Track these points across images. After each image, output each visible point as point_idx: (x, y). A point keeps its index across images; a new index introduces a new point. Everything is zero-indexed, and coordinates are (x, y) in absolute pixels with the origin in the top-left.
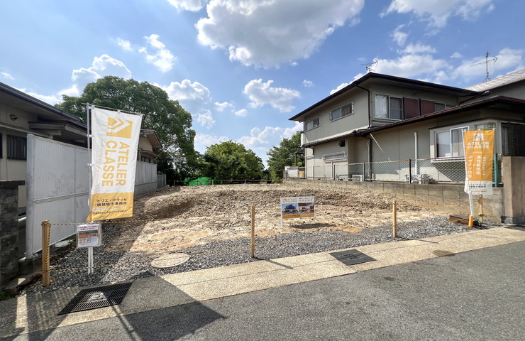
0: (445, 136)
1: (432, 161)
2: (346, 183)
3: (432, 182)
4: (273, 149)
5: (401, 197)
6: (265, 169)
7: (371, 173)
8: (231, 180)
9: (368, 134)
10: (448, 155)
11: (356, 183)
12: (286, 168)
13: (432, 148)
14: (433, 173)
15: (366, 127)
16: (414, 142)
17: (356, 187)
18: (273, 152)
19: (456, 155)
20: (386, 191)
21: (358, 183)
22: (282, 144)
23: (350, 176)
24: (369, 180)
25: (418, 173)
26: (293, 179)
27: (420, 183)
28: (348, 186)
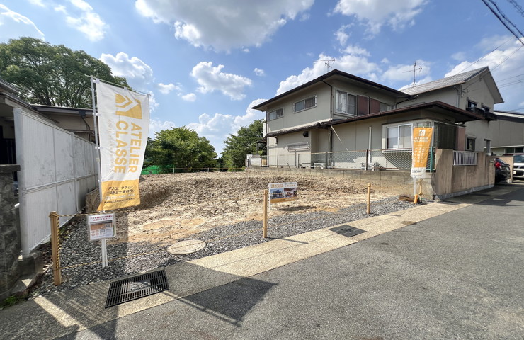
0: (394, 131)
1: (383, 152)
2: (310, 171)
3: (381, 169)
4: (231, 138)
5: (358, 183)
6: (217, 158)
7: (331, 162)
8: (191, 169)
9: (330, 126)
10: (395, 147)
11: (318, 171)
12: (248, 156)
13: (384, 141)
14: (383, 161)
15: (328, 120)
16: (368, 135)
17: (318, 174)
18: (230, 140)
19: (401, 147)
20: (346, 177)
21: (320, 170)
22: (239, 132)
23: (312, 164)
24: (330, 167)
25: (371, 161)
26: (256, 167)
27: (373, 170)
28: (312, 173)
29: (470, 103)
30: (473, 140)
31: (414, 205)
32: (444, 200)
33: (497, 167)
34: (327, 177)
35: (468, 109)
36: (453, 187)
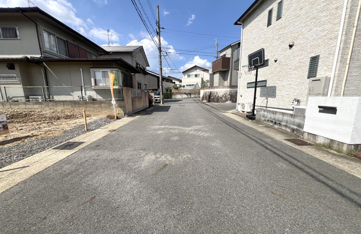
0: (99, 74)
1: (93, 88)
3: (94, 100)
9: (42, 62)
10: (101, 85)
14: (94, 95)
15: (39, 56)
16: (81, 75)
23: (27, 97)
25: (85, 95)
27: (88, 100)
29: (137, 64)
30: (140, 84)
31: (115, 120)
32: (130, 115)
33: (149, 98)
34: (48, 109)
35: (137, 67)
36: (133, 108)
